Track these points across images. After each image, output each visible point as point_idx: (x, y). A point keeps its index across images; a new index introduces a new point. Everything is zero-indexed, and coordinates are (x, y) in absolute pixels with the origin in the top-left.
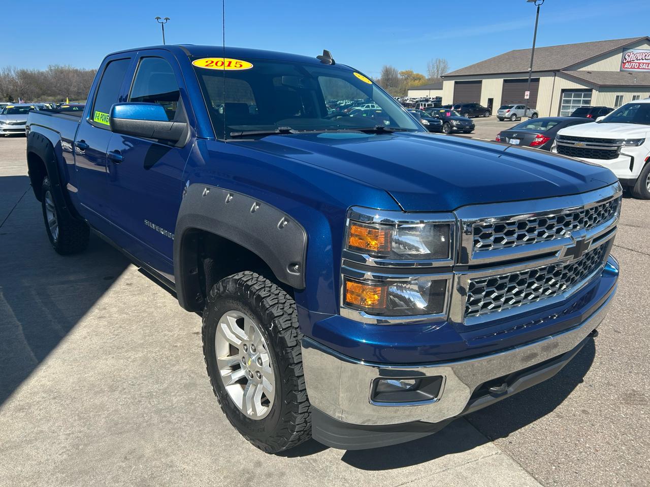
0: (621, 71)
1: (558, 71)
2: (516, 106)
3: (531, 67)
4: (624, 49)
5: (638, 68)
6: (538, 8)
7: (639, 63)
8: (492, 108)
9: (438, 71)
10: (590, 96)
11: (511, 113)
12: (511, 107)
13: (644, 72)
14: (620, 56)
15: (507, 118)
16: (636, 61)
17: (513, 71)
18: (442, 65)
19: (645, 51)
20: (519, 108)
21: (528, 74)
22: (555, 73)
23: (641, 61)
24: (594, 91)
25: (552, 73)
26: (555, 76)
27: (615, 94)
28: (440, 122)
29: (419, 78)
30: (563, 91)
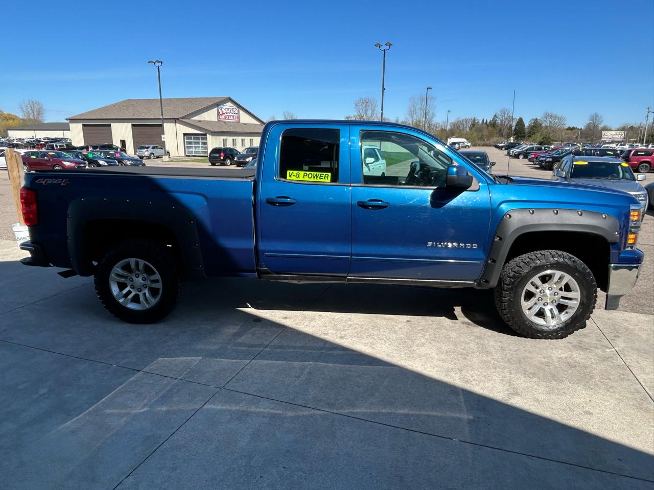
0: (219, 121)
1: (178, 119)
2: (151, 146)
3: (162, 115)
4: (217, 105)
5: (228, 119)
6: (159, 69)
7: (228, 116)
8: (125, 147)
9: (33, 112)
10: (206, 139)
11: (150, 152)
12: (148, 148)
13: (233, 122)
14: (215, 110)
15: (146, 157)
16: (226, 114)
17: (137, 118)
18: (37, 107)
19: (230, 107)
20: (154, 148)
21: (161, 120)
22: (175, 120)
23: (229, 114)
24: (207, 135)
25: (173, 120)
26: (176, 123)
27: (222, 138)
28: (115, 162)
29: (13, 118)
30: (185, 135)
